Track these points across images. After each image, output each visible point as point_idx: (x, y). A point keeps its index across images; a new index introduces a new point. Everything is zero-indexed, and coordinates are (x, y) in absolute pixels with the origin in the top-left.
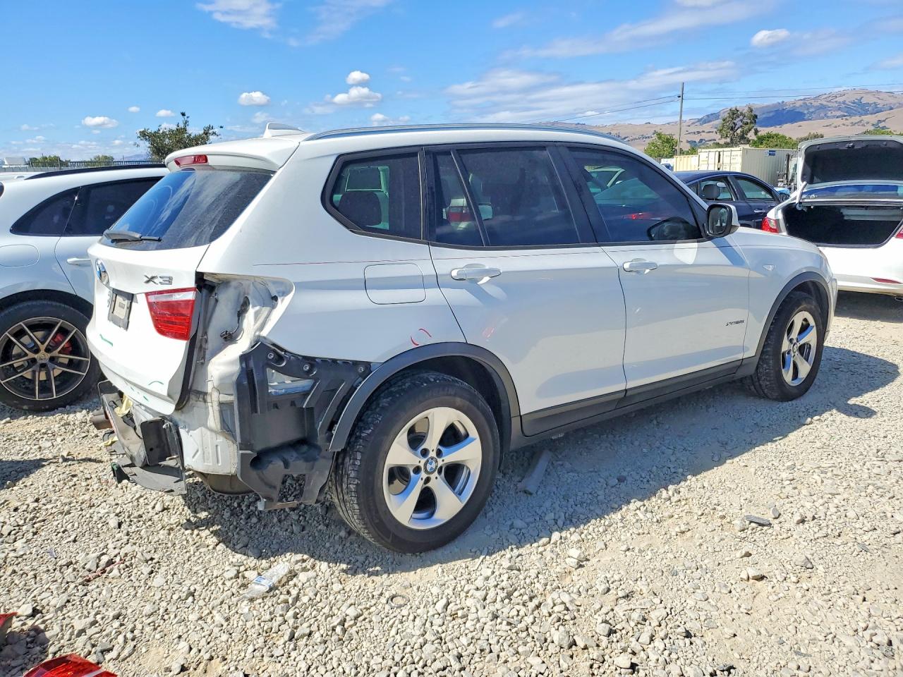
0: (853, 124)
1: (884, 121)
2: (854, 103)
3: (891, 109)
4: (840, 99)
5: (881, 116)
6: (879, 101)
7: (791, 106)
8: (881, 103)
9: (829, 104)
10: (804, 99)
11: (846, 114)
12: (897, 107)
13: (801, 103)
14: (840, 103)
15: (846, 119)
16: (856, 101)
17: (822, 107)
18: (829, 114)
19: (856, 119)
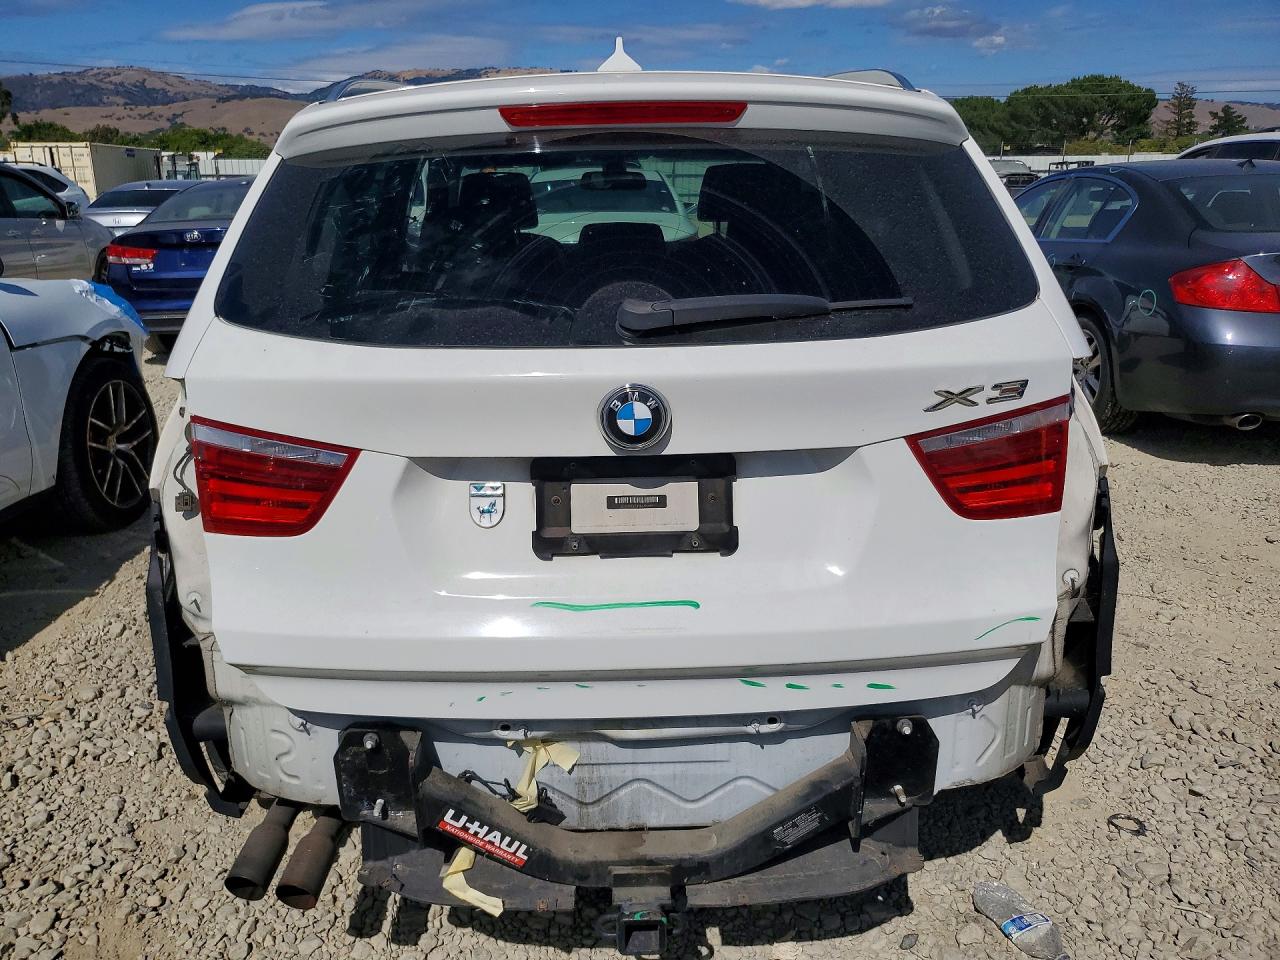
0: (143, 117)
1: (181, 115)
2: (136, 86)
3: (186, 99)
4: (116, 79)
5: (177, 108)
6: (168, 88)
7: (45, 81)
8: (171, 91)
9: (103, 86)
10: (63, 73)
11: (129, 102)
12: (193, 98)
13: (59, 78)
14: (116, 84)
15: (131, 109)
16: (138, 84)
17: (92, 88)
18: (105, 100)
19: (144, 110)
